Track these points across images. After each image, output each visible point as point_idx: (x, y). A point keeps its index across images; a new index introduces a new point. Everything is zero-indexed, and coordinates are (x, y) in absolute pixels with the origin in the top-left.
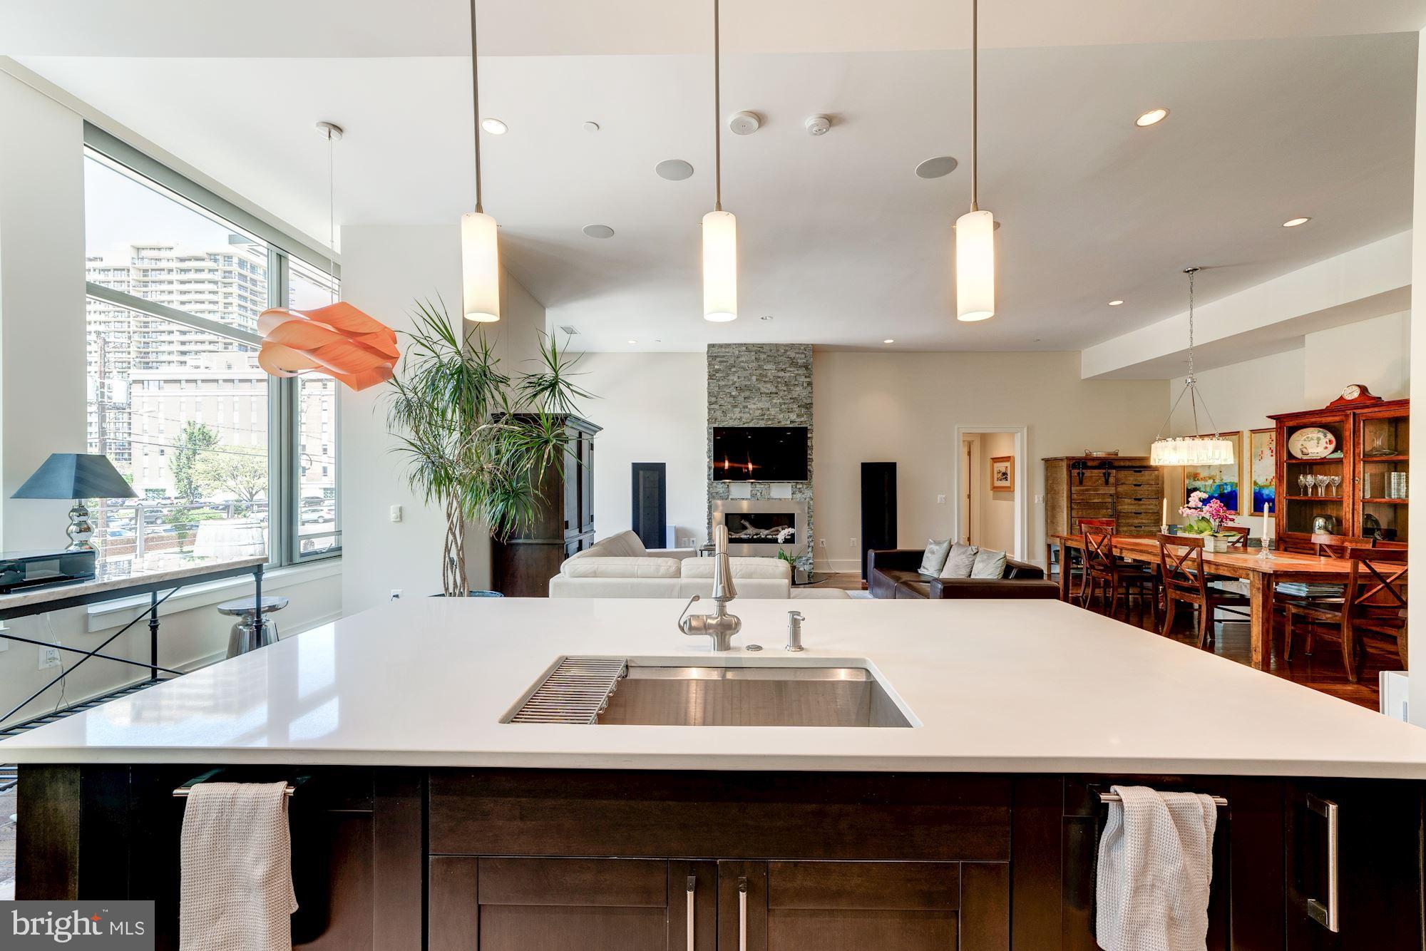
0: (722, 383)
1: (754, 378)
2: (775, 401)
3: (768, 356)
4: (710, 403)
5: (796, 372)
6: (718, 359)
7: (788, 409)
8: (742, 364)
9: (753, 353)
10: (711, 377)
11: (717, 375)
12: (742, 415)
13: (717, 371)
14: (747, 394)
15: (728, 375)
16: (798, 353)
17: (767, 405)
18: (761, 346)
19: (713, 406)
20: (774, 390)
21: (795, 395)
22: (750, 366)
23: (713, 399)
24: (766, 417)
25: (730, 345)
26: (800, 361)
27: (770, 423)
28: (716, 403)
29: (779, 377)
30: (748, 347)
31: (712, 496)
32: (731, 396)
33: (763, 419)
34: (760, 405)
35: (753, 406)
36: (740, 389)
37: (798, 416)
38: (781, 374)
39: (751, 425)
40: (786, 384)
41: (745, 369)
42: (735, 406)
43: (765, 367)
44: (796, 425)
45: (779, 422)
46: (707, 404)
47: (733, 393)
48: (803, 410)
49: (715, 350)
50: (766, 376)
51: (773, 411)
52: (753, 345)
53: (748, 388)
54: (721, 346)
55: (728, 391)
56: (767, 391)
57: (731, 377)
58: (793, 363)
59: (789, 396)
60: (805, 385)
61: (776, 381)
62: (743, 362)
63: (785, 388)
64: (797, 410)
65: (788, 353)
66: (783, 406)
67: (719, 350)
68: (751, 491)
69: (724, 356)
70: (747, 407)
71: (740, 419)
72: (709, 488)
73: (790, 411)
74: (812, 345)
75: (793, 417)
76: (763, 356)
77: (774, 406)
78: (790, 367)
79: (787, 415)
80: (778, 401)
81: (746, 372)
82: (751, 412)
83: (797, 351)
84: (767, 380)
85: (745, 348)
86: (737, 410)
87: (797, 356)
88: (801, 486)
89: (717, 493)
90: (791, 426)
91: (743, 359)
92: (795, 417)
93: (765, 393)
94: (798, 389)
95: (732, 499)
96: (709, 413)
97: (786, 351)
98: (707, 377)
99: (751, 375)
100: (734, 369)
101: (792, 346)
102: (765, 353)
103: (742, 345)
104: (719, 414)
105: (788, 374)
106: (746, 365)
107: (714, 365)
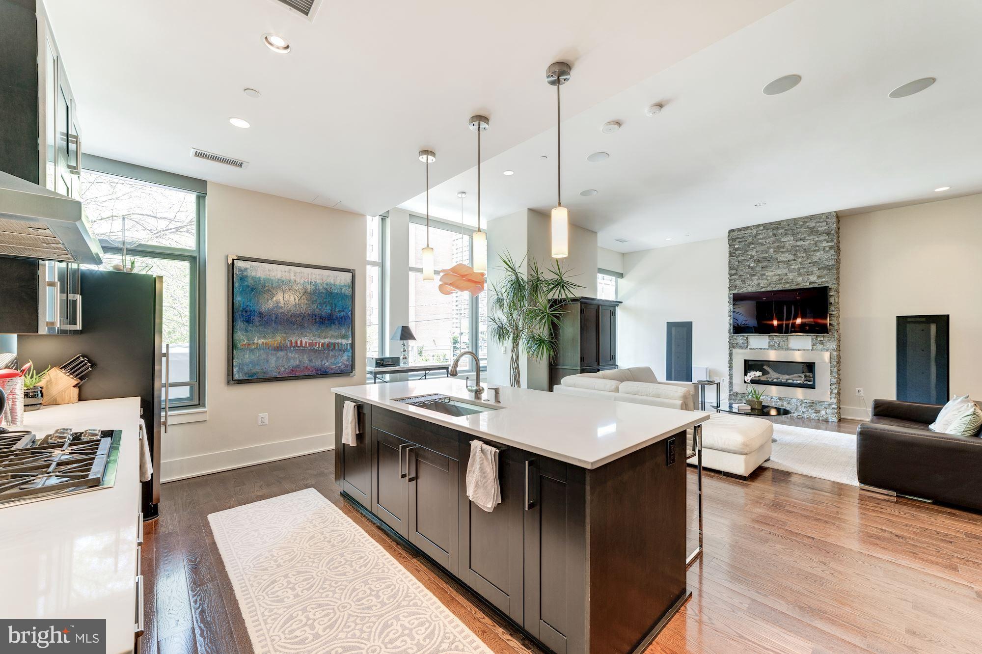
0: (741, 258)
1: (772, 250)
2: (793, 267)
3: (786, 230)
4: (731, 275)
5: (817, 239)
6: (738, 240)
7: (808, 272)
8: (760, 241)
9: (771, 230)
10: (731, 255)
11: (737, 253)
12: (760, 281)
13: (737, 250)
14: (765, 264)
15: (747, 251)
16: (819, 222)
17: (785, 271)
18: (779, 223)
19: (733, 277)
20: (792, 257)
21: (815, 259)
22: (768, 241)
23: (733, 272)
24: (783, 281)
25: (749, 227)
26: (820, 229)
27: (788, 285)
28: (736, 274)
29: (798, 246)
30: (766, 227)
31: (732, 346)
32: (749, 267)
33: (780, 283)
34: (778, 272)
35: (771, 274)
36: (759, 261)
37: (818, 277)
38: (801, 243)
39: (769, 289)
40: (805, 251)
41: (762, 244)
42: (754, 275)
43: (782, 240)
44: (816, 285)
45: (797, 285)
46: (728, 276)
47: (752, 265)
48: (825, 272)
49: (735, 233)
50: (783, 247)
51: (791, 276)
52: (771, 223)
53: (766, 259)
54: (740, 230)
55: (747, 264)
56: (785, 260)
57: (750, 253)
58: (813, 231)
59: (809, 261)
60: (827, 249)
61: (794, 250)
62: (761, 239)
63: (804, 255)
64: (818, 273)
65: (807, 224)
66: (802, 270)
67: (739, 233)
68: (769, 343)
69: (743, 237)
70: (765, 275)
71: (758, 285)
72: (730, 340)
73: (809, 273)
74: (835, 212)
75: (813, 278)
76: (780, 231)
77: (793, 271)
78: (809, 235)
79: (806, 278)
80: (797, 267)
81: (764, 247)
82: (769, 278)
83: (818, 220)
84: (785, 250)
85: (762, 228)
86: (756, 277)
87: (818, 225)
88: (822, 339)
89: (737, 344)
90: (811, 286)
91: (761, 236)
92: (815, 278)
93: (782, 261)
94: (818, 253)
95: (750, 349)
96: (730, 282)
97: (804, 223)
98: (728, 255)
99: (768, 248)
100: (752, 246)
101: (812, 218)
102: (783, 228)
103: (759, 225)
104: (738, 282)
105: (807, 243)
106: (764, 240)
107: (734, 245)
